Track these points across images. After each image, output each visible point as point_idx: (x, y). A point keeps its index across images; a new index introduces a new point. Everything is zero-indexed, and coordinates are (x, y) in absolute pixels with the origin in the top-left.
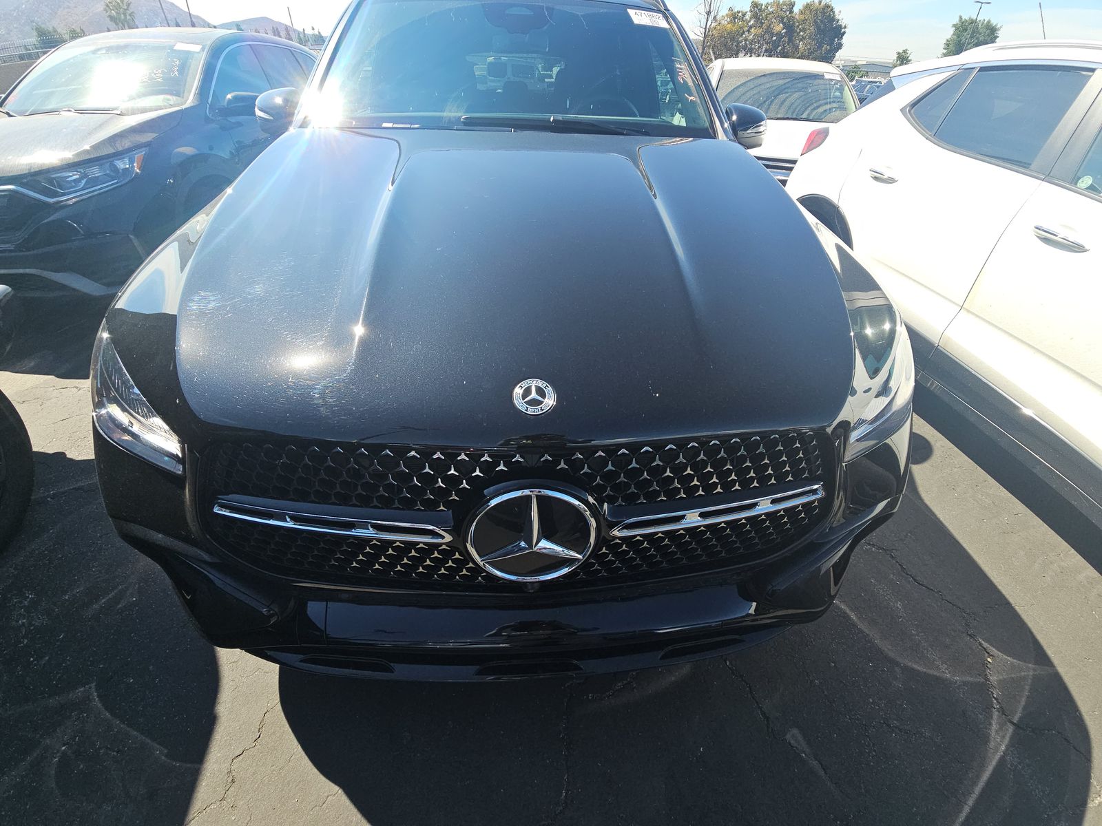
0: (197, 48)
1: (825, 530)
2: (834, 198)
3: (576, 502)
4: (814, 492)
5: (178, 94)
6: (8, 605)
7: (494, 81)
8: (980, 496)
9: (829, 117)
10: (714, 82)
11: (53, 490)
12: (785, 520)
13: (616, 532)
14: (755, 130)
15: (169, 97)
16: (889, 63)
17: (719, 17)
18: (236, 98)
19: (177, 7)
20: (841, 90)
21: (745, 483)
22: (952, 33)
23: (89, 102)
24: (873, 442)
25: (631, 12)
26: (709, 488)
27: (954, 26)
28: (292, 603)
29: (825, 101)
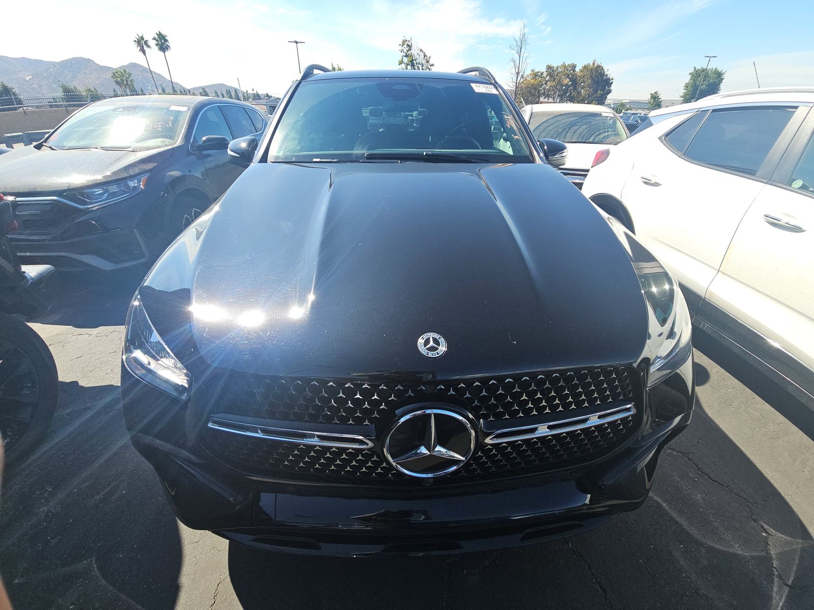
0: (184, 109)
1: (638, 438)
2: (617, 195)
3: (460, 418)
4: (628, 410)
5: (171, 138)
6: (32, 496)
7: (373, 119)
8: (750, 410)
9: (608, 140)
10: (527, 120)
11: (69, 409)
12: (609, 430)
13: (488, 440)
14: (560, 155)
15: (164, 139)
16: (646, 100)
17: (525, 76)
18: (208, 140)
19: (162, 76)
20: (615, 122)
21: (579, 404)
22: (689, 78)
23: (109, 142)
24: (669, 371)
25: (473, 85)
26: (553, 408)
27: (690, 74)
28: (251, 495)
29: (604, 130)
